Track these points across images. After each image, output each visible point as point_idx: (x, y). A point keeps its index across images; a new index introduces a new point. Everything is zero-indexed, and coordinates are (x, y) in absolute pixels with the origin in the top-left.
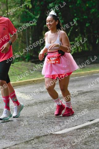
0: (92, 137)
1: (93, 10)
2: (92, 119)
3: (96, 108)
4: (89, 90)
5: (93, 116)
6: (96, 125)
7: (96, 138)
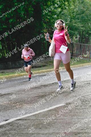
0: (6, 135)
1: (11, 20)
2: (7, 119)
3: (12, 109)
4: (7, 93)
5: (9, 116)
6: (11, 124)
7: (10, 136)
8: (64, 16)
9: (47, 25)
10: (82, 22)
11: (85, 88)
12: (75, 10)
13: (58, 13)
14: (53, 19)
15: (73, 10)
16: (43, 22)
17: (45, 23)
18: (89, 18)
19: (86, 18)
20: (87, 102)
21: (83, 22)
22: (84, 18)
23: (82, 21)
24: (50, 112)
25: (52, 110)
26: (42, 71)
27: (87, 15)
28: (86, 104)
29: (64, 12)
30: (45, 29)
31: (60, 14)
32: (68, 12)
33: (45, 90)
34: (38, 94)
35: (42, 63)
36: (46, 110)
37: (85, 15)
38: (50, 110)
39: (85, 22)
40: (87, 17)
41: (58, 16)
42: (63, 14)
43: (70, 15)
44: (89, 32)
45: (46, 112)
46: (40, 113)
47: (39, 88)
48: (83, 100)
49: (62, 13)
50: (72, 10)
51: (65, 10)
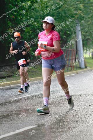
8: (35, 12)
9: (13, 23)
10: (58, 20)
11: (62, 105)
12: (50, 4)
13: (27, 7)
14: (21, 16)
15: (47, 4)
16: (7, 19)
17: (10, 20)
18: (68, 14)
19: (64, 15)
20: (64, 123)
21: (60, 20)
22: (61, 15)
23: (58, 18)
24: (17, 137)
25: (19, 134)
26: (7, 84)
27: (64, 11)
28: (64, 125)
29: (35, 7)
30: (10, 28)
31: (30, 9)
32: (39, 6)
33: (11, 108)
34: (2, 114)
35: (7, 73)
36: (12, 133)
37: (62, 11)
38: (17, 134)
39: (63, 20)
40: (65, 13)
41: (27, 11)
42: (33, 9)
43: (43, 11)
44: (67, 32)
45: (12, 137)
46: (4, 138)
47: (2, 105)
48: (60, 120)
49: (32, 7)
50: (45, 4)
51: (36, 4)
